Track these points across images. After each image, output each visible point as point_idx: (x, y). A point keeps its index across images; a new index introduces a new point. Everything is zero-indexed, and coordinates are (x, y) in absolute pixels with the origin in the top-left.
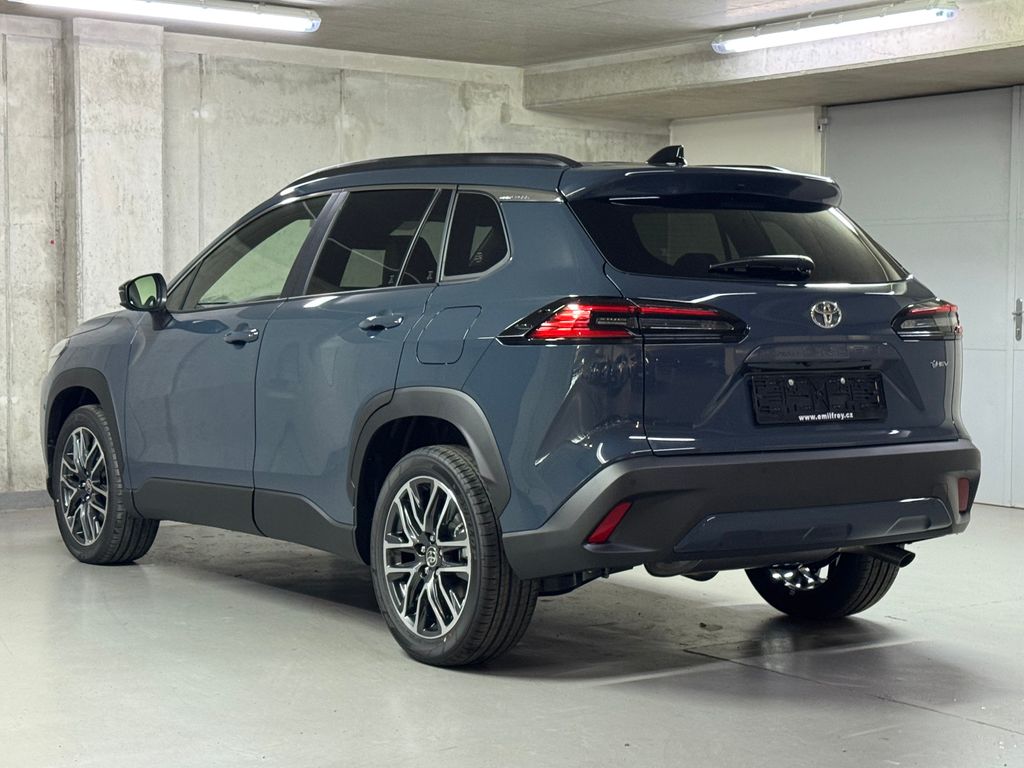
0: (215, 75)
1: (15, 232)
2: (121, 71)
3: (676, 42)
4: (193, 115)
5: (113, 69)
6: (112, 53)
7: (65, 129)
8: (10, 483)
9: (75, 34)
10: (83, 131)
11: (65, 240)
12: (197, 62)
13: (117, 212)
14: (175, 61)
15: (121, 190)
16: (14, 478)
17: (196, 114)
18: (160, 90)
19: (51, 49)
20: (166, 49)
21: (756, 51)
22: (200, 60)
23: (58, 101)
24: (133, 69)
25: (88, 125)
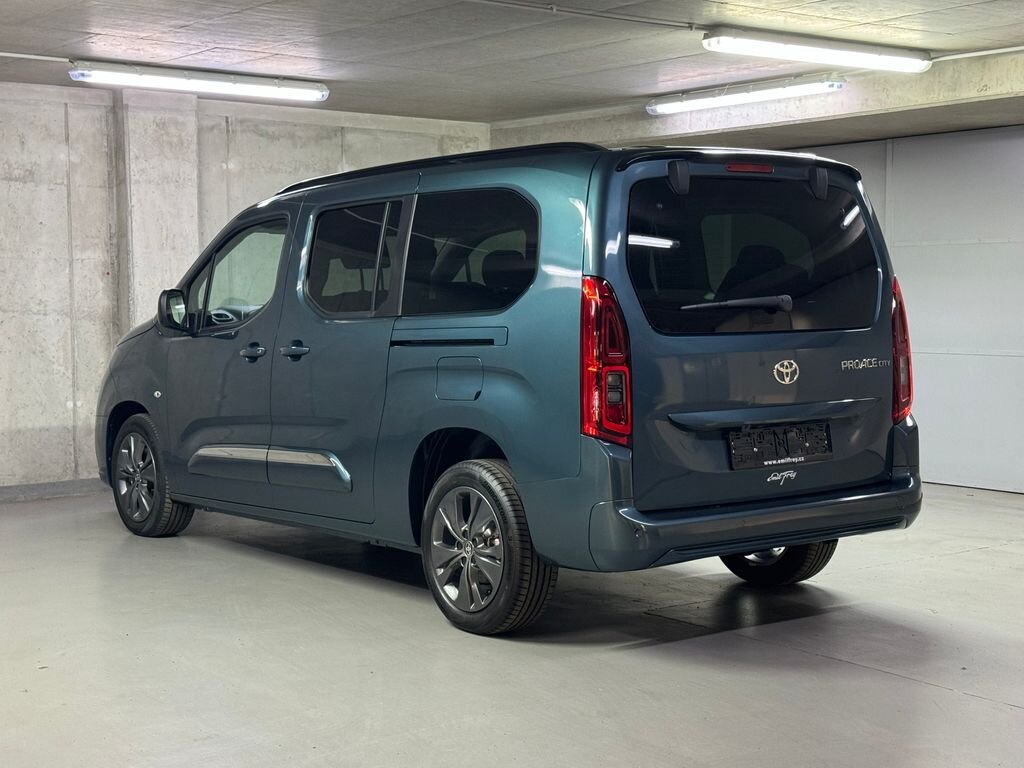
0: (239, 134)
1: (77, 266)
2: (163, 132)
3: (616, 105)
4: (221, 167)
5: (156, 131)
6: (155, 117)
7: (117, 180)
8: (76, 471)
9: (125, 102)
10: (132, 181)
11: (119, 271)
12: (224, 124)
13: (162, 248)
14: (207, 123)
15: (164, 230)
16: (80, 469)
17: (224, 166)
18: (194, 147)
19: (104, 115)
20: (199, 112)
21: (681, 113)
22: (227, 122)
23: (111, 158)
24: (173, 130)
25: (137, 177)
